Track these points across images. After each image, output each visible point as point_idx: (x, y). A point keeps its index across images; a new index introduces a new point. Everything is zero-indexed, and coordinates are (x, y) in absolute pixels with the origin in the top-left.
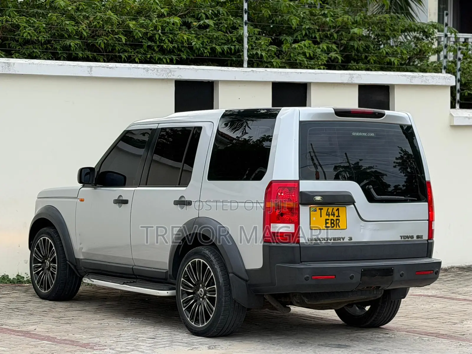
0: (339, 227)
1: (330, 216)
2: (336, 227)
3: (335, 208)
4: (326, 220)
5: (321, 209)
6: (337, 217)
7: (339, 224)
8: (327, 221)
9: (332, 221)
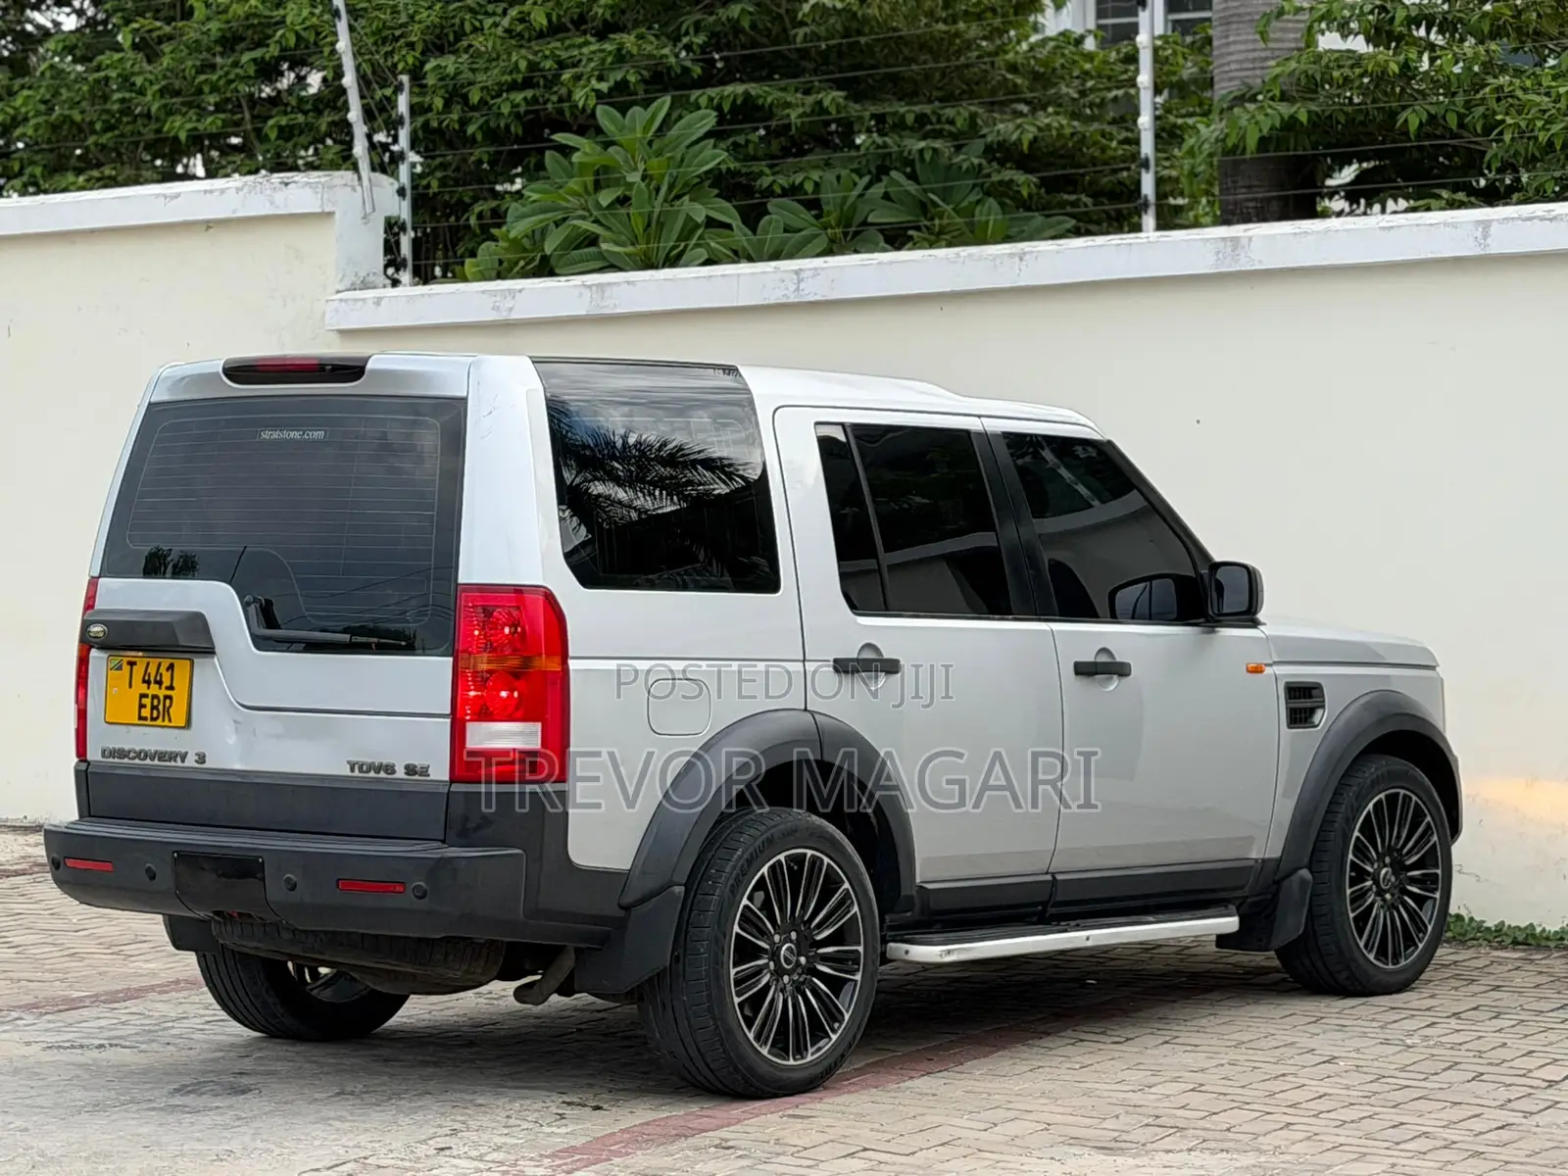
0: (170, 721)
1: (152, 685)
2: (163, 720)
3: (166, 663)
4: (143, 696)
5: (132, 664)
6: (167, 688)
7: (171, 710)
8: (144, 701)
9: (155, 702)
